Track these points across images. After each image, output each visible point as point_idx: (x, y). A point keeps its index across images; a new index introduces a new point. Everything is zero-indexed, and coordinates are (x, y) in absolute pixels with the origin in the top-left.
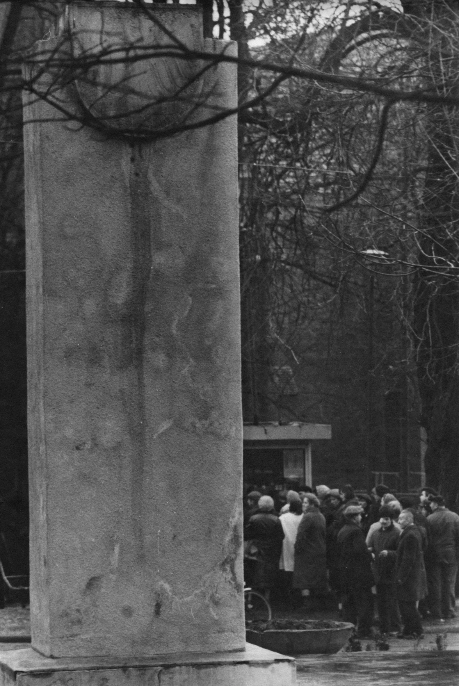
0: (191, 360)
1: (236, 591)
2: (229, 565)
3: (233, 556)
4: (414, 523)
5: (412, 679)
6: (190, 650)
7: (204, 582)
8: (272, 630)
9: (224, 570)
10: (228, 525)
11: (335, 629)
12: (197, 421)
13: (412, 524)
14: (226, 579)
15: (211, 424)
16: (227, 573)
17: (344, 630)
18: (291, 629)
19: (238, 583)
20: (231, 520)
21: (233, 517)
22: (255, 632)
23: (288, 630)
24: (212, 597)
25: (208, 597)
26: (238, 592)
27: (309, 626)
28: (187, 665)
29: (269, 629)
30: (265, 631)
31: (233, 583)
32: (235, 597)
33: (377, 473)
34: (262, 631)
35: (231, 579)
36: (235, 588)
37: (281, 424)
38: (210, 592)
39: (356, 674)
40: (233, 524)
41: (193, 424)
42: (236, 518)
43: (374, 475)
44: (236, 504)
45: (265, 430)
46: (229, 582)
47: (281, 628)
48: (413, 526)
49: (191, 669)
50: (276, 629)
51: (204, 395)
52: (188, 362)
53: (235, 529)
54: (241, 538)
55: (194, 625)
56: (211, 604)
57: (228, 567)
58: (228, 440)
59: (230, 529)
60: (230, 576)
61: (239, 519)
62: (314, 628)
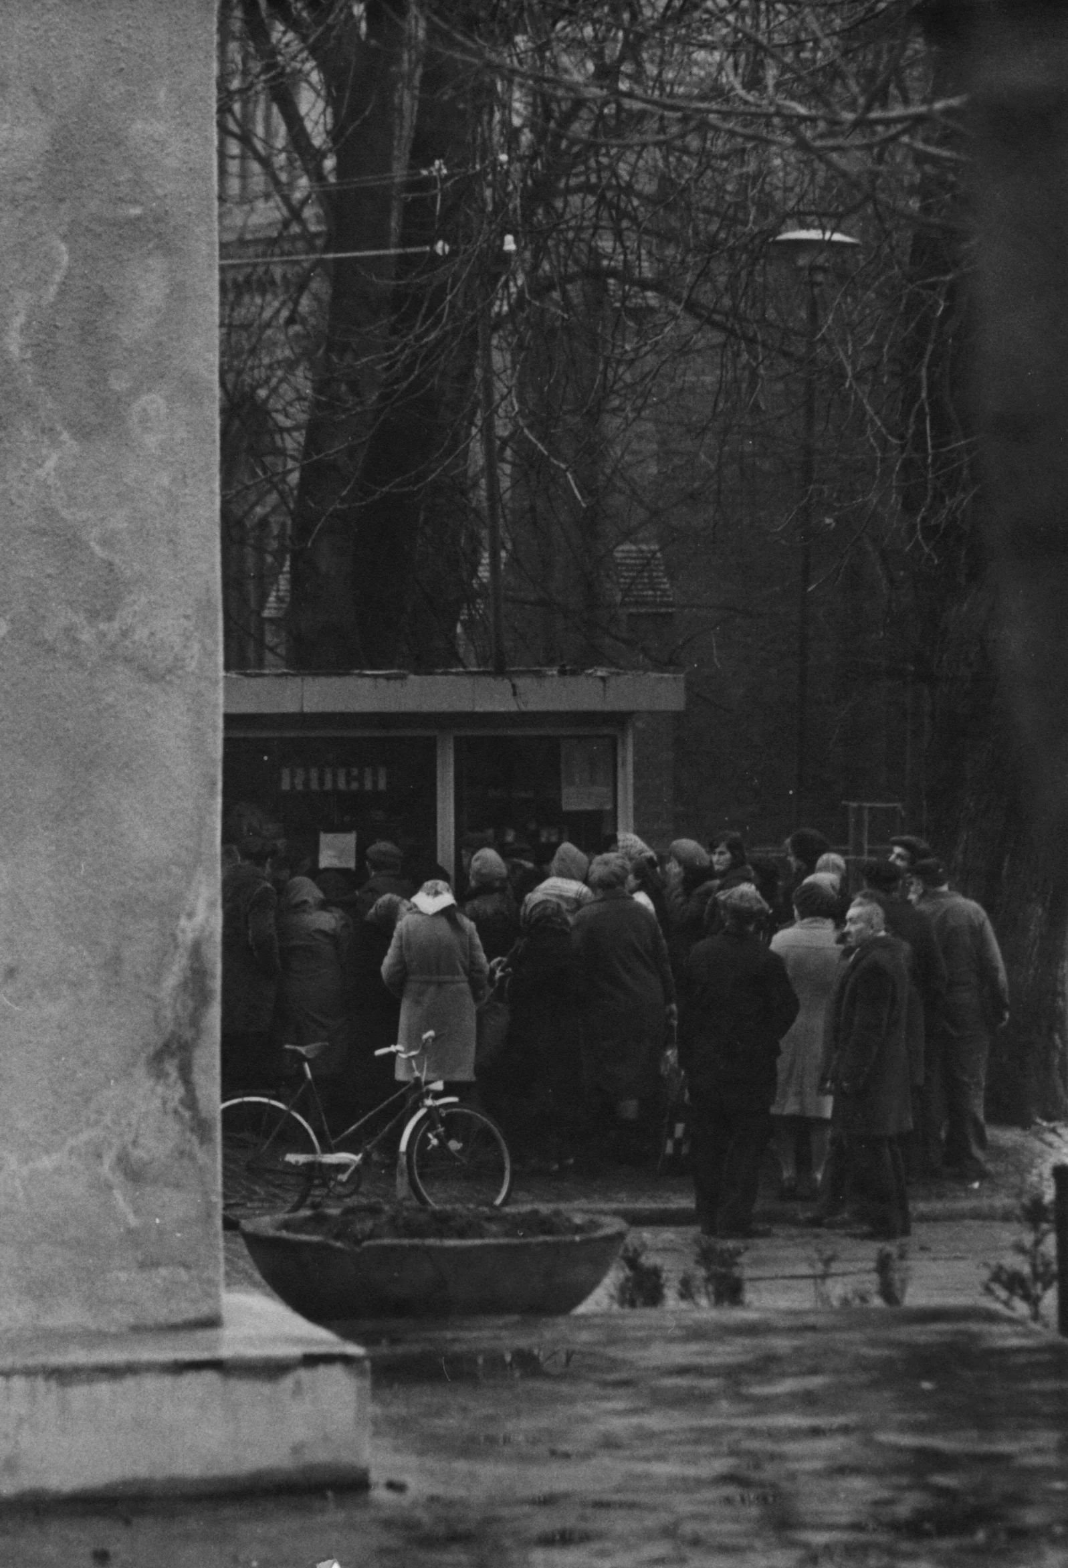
0: (65, 436)
1: (195, 1139)
2: (176, 1061)
3: (188, 1034)
4: (886, 930)
5: (749, 1406)
6: (49, 1322)
7: (99, 1112)
8: (387, 1241)
9: (160, 1075)
10: (174, 937)
11: (568, 1238)
12: (80, 619)
13: (882, 933)
14: (164, 1103)
15: (124, 634)
16: (168, 1086)
17: (595, 1240)
18: (440, 1234)
19: (204, 1115)
20: (183, 922)
21: (190, 915)
22: (339, 1244)
23: (430, 1242)
24: (123, 1160)
25: (109, 1159)
26: (202, 1143)
27: (494, 1228)
28: (29, 1372)
29: (379, 1237)
30: (365, 1244)
31: (187, 1114)
32: (192, 1158)
33: (854, 805)
34: (358, 1242)
35: (182, 1102)
36: (192, 1130)
37: (562, 673)
38: (116, 1142)
39: (589, 1386)
40: (190, 936)
41: (69, 632)
42: (200, 918)
43: (846, 807)
44: (200, 875)
45: (514, 686)
46: (176, 1112)
47: (412, 1235)
48: (882, 938)
49: (40, 1383)
50: (399, 1236)
51: (105, 542)
52: (56, 444)
53: (196, 951)
54: (213, 977)
55: (63, 1242)
56: (117, 1179)
57: (171, 1067)
58: (177, 681)
59: (181, 950)
60: (179, 1091)
61: (207, 920)
62: (507, 1234)
